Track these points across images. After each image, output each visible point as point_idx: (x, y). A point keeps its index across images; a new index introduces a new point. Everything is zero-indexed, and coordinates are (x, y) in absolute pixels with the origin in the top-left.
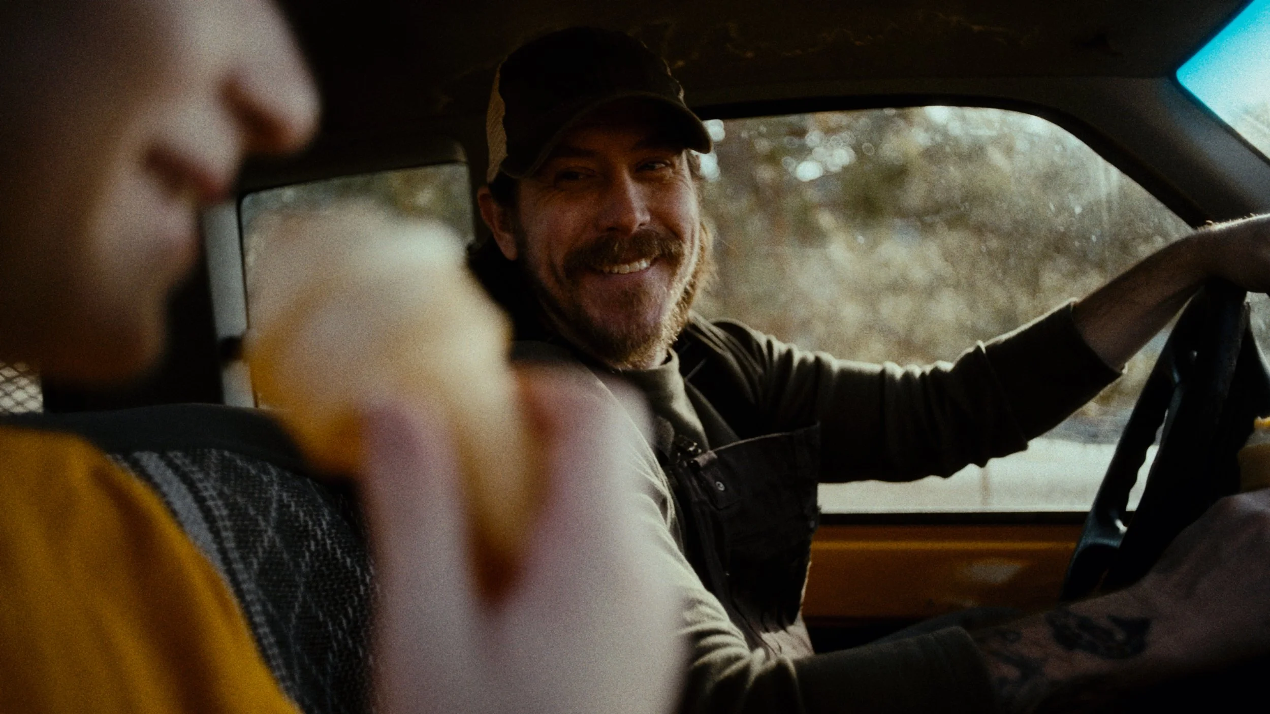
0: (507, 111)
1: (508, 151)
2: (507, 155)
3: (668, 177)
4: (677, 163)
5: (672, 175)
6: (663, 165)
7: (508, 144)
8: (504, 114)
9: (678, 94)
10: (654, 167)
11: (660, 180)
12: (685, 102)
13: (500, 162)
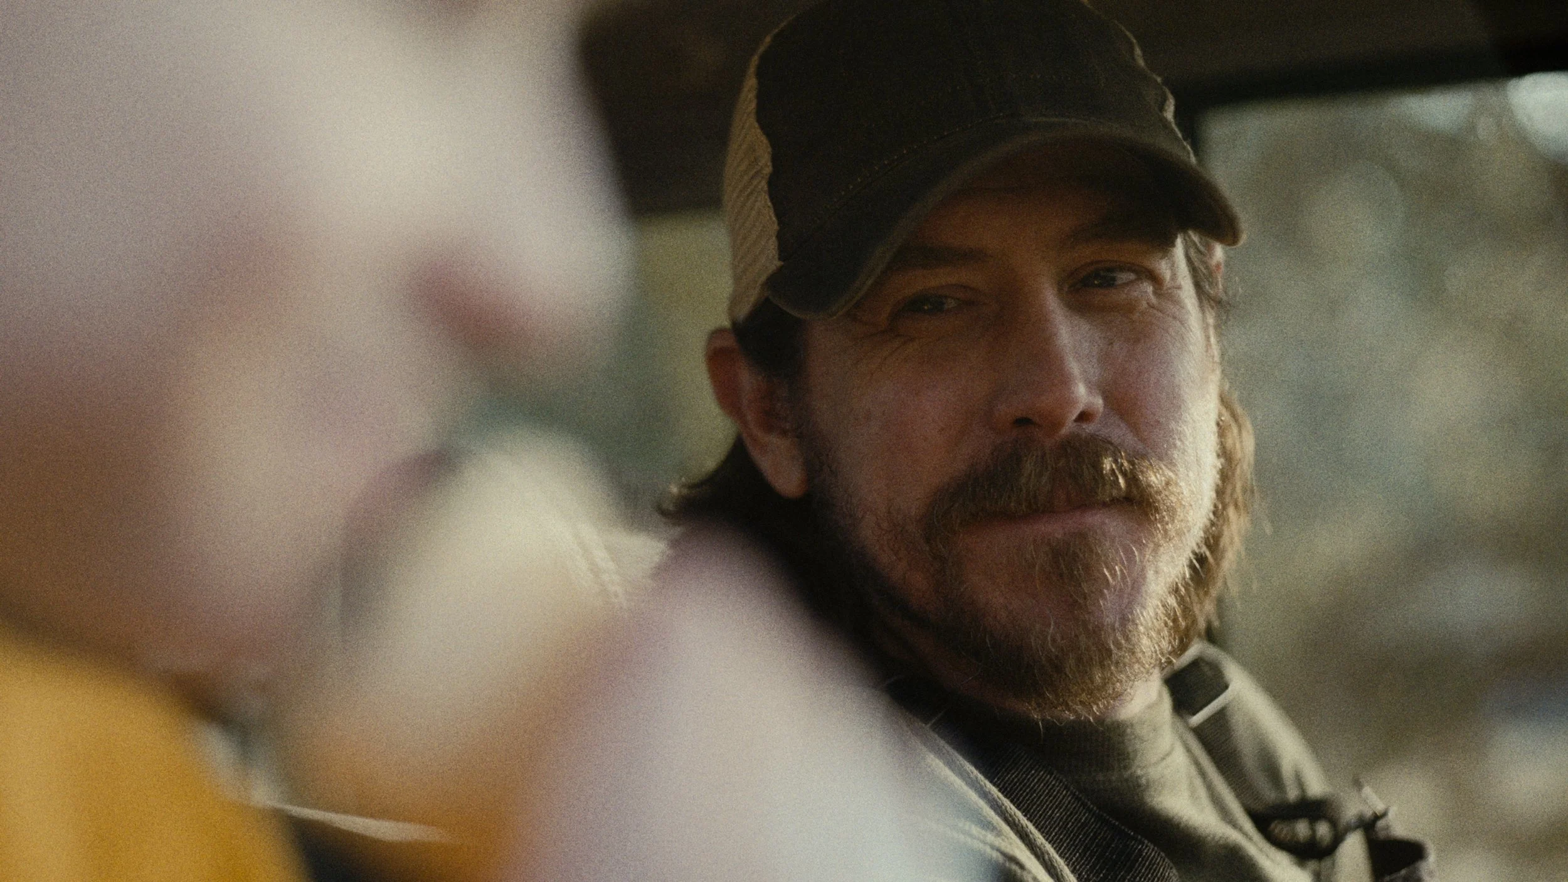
0: (775, 159)
1: (784, 251)
2: (779, 263)
3: (1144, 304)
4: (1163, 267)
5: (1154, 300)
6: (1132, 276)
7: (780, 236)
8: (768, 170)
9: (1162, 108)
10: (1114, 279)
11: (1129, 308)
12: (1178, 125)
13: (763, 278)
